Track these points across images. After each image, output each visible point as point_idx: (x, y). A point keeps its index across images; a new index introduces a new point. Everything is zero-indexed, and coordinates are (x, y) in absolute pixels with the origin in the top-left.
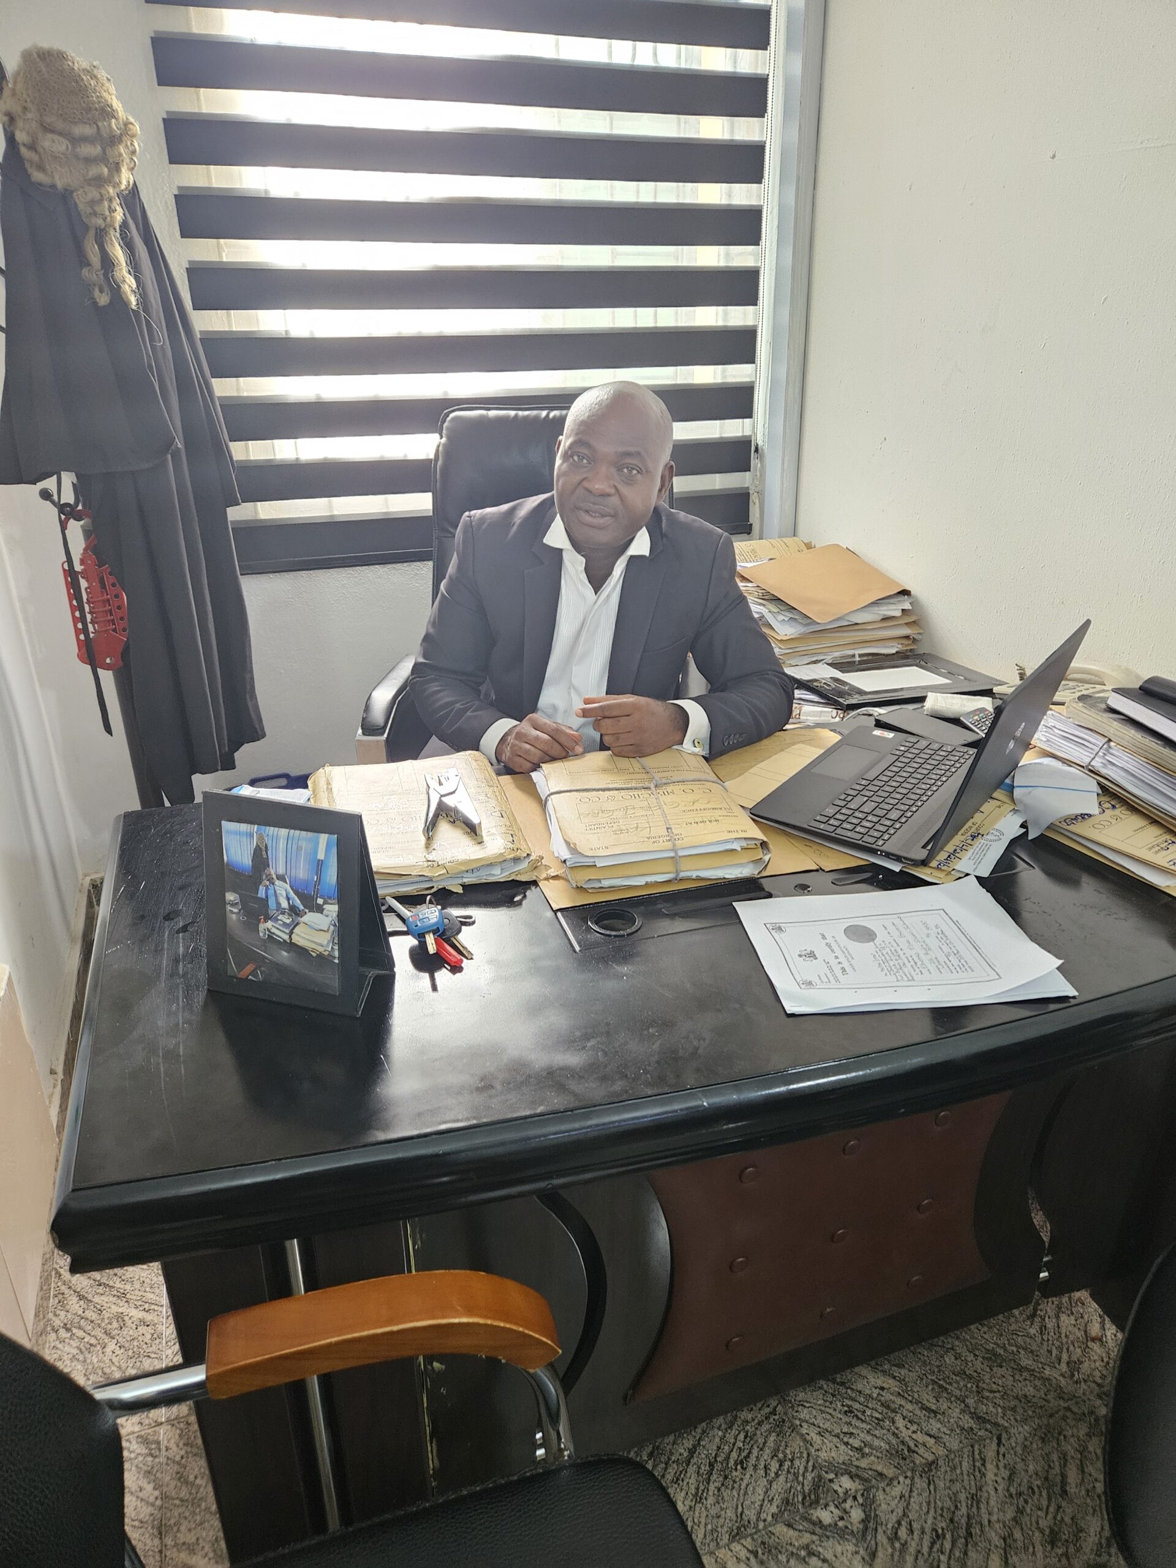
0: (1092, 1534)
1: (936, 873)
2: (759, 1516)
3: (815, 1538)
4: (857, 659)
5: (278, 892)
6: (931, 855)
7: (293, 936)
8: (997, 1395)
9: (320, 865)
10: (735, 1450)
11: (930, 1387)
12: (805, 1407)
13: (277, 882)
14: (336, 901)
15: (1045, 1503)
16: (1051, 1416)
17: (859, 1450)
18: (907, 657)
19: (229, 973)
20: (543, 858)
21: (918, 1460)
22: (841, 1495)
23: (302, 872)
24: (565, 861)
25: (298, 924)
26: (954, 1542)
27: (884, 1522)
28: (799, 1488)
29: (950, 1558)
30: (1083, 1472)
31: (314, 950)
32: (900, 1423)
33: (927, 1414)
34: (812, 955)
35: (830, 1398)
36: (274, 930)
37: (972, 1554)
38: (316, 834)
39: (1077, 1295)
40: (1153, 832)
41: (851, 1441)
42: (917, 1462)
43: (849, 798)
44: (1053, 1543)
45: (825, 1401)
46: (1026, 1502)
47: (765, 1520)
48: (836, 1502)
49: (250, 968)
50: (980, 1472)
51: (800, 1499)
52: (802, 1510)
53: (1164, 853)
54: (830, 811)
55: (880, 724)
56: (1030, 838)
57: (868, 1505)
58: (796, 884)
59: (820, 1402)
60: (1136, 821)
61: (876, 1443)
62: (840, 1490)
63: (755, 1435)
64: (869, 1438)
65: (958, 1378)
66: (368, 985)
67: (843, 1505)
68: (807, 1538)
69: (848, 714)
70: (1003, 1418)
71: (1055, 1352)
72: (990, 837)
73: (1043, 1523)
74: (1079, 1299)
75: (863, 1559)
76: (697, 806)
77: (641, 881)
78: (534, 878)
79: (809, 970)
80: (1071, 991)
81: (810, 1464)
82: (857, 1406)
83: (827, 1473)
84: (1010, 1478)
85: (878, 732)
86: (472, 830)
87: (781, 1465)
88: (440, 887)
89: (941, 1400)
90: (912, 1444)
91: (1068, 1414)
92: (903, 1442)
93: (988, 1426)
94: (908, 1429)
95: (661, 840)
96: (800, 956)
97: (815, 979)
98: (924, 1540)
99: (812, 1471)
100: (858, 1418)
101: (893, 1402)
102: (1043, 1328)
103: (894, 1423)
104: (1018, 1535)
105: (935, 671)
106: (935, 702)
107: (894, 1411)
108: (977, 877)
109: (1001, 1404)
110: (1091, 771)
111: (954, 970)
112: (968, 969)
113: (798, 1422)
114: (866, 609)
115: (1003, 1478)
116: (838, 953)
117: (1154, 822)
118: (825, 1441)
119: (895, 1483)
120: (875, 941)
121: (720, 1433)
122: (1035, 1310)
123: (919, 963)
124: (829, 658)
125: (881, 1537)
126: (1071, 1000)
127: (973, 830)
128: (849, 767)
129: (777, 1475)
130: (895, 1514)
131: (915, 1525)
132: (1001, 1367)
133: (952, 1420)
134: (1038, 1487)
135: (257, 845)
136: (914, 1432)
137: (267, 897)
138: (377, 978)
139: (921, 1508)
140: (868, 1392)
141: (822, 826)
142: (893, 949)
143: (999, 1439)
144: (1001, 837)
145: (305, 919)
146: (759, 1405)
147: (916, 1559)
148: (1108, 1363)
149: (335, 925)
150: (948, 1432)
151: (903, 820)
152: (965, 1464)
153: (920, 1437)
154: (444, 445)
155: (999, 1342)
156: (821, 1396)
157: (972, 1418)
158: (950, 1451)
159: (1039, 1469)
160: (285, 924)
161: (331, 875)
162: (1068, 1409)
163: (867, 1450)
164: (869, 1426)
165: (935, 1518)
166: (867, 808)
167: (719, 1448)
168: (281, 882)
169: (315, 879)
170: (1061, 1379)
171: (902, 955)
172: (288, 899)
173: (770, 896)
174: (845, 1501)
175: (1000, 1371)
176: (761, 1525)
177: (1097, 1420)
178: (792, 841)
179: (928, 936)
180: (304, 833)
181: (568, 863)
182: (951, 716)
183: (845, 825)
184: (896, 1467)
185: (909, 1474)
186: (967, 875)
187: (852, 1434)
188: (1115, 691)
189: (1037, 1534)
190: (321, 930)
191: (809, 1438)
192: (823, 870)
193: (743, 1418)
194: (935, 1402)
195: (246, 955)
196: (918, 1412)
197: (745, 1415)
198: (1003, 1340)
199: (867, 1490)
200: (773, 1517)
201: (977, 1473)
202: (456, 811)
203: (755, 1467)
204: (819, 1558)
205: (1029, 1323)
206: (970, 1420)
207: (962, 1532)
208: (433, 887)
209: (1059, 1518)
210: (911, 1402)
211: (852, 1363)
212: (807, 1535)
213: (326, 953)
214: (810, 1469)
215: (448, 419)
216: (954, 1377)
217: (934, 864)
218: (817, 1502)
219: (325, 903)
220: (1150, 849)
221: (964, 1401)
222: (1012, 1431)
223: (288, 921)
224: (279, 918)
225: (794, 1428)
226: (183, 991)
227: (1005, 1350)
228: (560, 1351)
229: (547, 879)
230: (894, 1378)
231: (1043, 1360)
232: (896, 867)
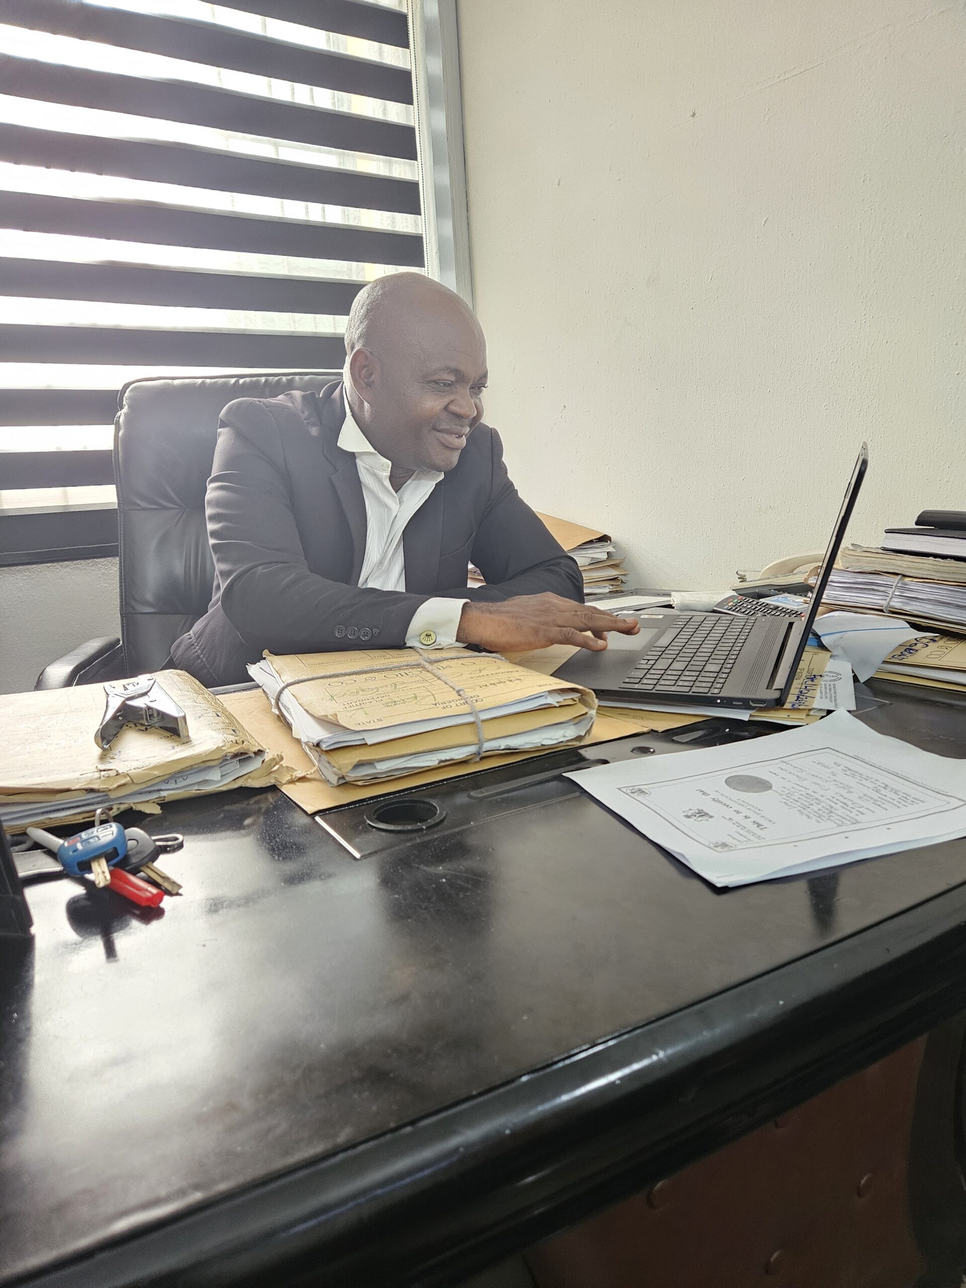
1: (793, 715)
18: (620, 593)
20: (282, 759)
24: (318, 745)
34: (702, 814)
54: (638, 674)
56: (865, 679)
58: (634, 747)
72: (831, 677)
78: (273, 782)
79: (708, 831)
86: (172, 728)
88: (123, 807)
96: (688, 817)
106: (680, 598)
108: (847, 711)
110: (891, 612)
111: (899, 805)
112: (918, 802)
114: (580, 548)
116: (736, 807)
120: (773, 788)
127: (805, 674)
142: (802, 793)
144: (841, 676)
151: (726, 671)
154: (126, 414)
166: (677, 667)
171: (820, 798)
179: (833, 774)
181: (324, 746)
186: (832, 711)
192: (656, 732)
202: (152, 713)
215: (128, 390)
229: (292, 782)
232: (744, 716)
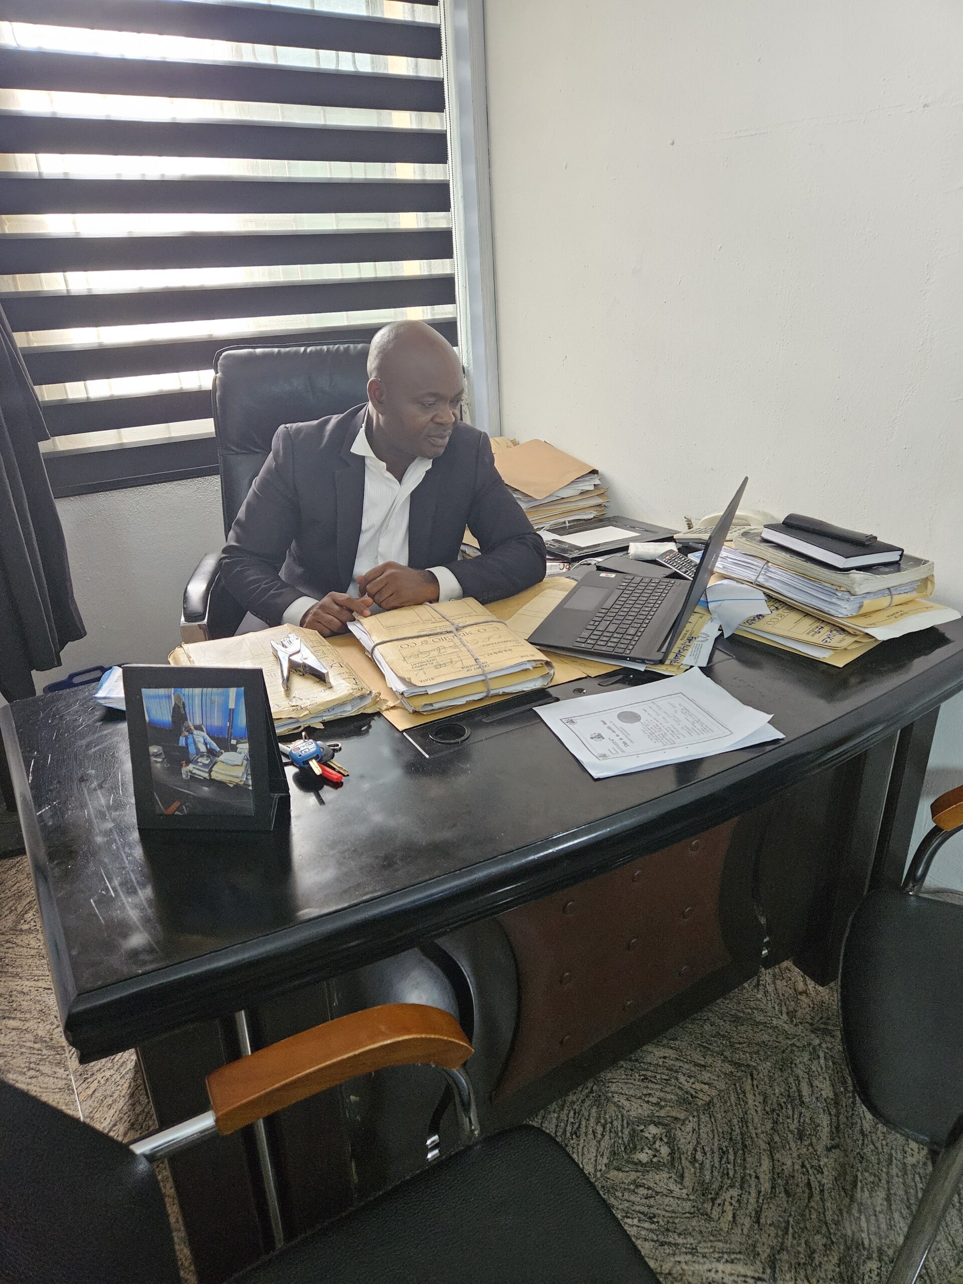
0: (825, 1126)
1: (670, 669)
2: (596, 1169)
3: (639, 1174)
4: (568, 524)
5: (196, 739)
6: (666, 654)
7: (212, 773)
8: (744, 1045)
9: (231, 714)
10: (569, 1125)
11: (698, 1049)
12: (613, 1082)
13: (195, 732)
14: (247, 740)
15: (790, 1113)
16: (783, 1052)
17: (657, 1104)
18: (601, 520)
19: (158, 812)
20: (380, 694)
21: (700, 1103)
22: (651, 1139)
23: (217, 721)
24: (402, 694)
25: (216, 763)
26: (735, 1154)
27: (685, 1152)
28: (620, 1141)
29: (734, 1165)
30: (812, 1086)
31: (231, 782)
32: (682, 1079)
33: (699, 1069)
34: (600, 736)
35: (630, 1072)
36: (195, 771)
37: (749, 1159)
38: (225, 689)
39: (785, 964)
40: (807, 623)
41: (650, 1099)
42: (700, 1104)
43: (597, 623)
44: (801, 1139)
45: (627, 1075)
46: (778, 1115)
47: (601, 1170)
48: (648, 1145)
49: (176, 804)
50: (743, 1101)
51: (623, 1148)
52: (626, 1157)
53: (817, 635)
54: (586, 634)
55: (600, 569)
56: (725, 637)
57: (671, 1142)
58: (574, 689)
59: (623, 1077)
60: (794, 616)
61: (669, 1097)
62: (650, 1136)
63: (581, 1110)
64: (662, 1095)
65: (716, 1039)
66: (275, 805)
67: (654, 1146)
68: (633, 1176)
69: (573, 565)
70: (751, 1060)
71: (777, 1008)
72: (700, 639)
73: (793, 1127)
74: (787, 968)
75: (676, 1180)
76: (492, 641)
77: (462, 701)
78: (378, 710)
79: (599, 747)
80: (781, 736)
81: (625, 1122)
82: (649, 1074)
83: (638, 1126)
84: (764, 1101)
85: (603, 575)
86: (320, 678)
87: (604, 1128)
88: (306, 726)
89: (707, 1057)
90: (693, 1092)
91: (794, 1048)
92: (687, 1093)
93: (743, 1068)
94: (688, 1082)
95: (472, 668)
96: (592, 738)
97: (607, 753)
98: (715, 1158)
99: (627, 1127)
100: (652, 1082)
101: (674, 1065)
102: (766, 993)
103: (677, 1080)
104: (776, 1138)
105: (624, 527)
106: (635, 549)
107: (676, 1072)
108: (700, 667)
109: (748, 1051)
110: (757, 585)
111: (700, 733)
112: (709, 731)
113: (610, 1095)
114: (568, 486)
115: (760, 1103)
116: (618, 732)
117: (807, 615)
118: (633, 1103)
119: (687, 1122)
120: (641, 721)
121: (556, 1115)
122: (758, 981)
123: (675, 731)
124: (547, 526)
125: (685, 1163)
126: (781, 741)
127: (687, 636)
128: (589, 601)
129: (603, 1135)
130: (691, 1144)
131: (706, 1149)
132: (743, 1025)
133: (717, 1069)
134: (785, 1103)
135: (175, 703)
136: (693, 1083)
137: (187, 744)
138: (281, 798)
139: (708, 1136)
140: (655, 1062)
141: (583, 645)
142: (654, 724)
143: (752, 1075)
144: (708, 638)
145: (222, 758)
146: (580, 1089)
147: (712, 1172)
148: (813, 1008)
149: (247, 760)
150: (717, 1079)
151: (639, 634)
152: (733, 1098)
153: (698, 1086)
154: (220, 378)
155: (738, 1008)
156: (623, 1072)
157: (731, 1065)
158: (720, 1091)
159: (783, 1090)
160: (205, 765)
161: (242, 720)
162: (793, 1045)
163: (663, 1103)
164: (661, 1086)
165: (719, 1141)
166: (612, 628)
167: (557, 1126)
168: (198, 732)
169: (228, 725)
170: (784, 1025)
171: (662, 728)
172: (206, 744)
173: (557, 700)
174: (654, 1143)
175: (743, 1028)
176: (599, 1174)
177: (814, 1048)
178: (561, 659)
179: (676, 712)
180: (215, 690)
181: (406, 695)
182: (649, 558)
183: (599, 643)
184: (686, 1111)
185: (695, 1114)
186: (692, 667)
187: (650, 1094)
188: (766, 526)
189: (790, 1136)
190: (236, 765)
191: (620, 1104)
192: (591, 677)
193: (570, 1100)
194: (703, 1059)
195: (171, 795)
196: (693, 1069)
197: (571, 1097)
198: (741, 1006)
199: (669, 1131)
200: (606, 1166)
201: (742, 1103)
202: (305, 666)
203: (586, 1133)
204: (645, 1188)
205: (756, 991)
206: (730, 1066)
207: (740, 1146)
208: (300, 727)
209: (802, 1121)
210: (686, 1062)
211: (640, 1043)
212: (633, 1173)
213: (242, 783)
214: (625, 1126)
215: (221, 357)
216: (713, 1039)
217: (668, 662)
218: (635, 1148)
219: (237, 744)
220: (808, 634)
221: (722, 1054)
222: (760, 1068)
223: (207, 762)
224: (199, 760)
225: (608, 1100)
226: (117, 833)
227: (744, 1012)
228: (473, 1050)
229: (387, 709)
230: (672, 1048)
231: (770, 1015)
232: (642, 668)
